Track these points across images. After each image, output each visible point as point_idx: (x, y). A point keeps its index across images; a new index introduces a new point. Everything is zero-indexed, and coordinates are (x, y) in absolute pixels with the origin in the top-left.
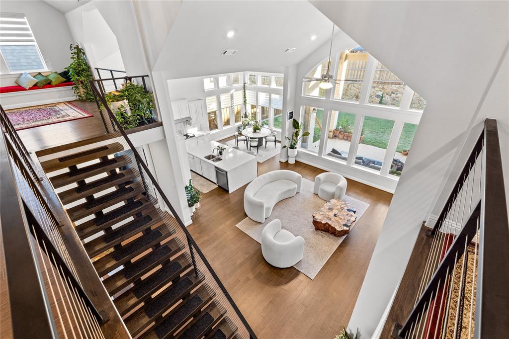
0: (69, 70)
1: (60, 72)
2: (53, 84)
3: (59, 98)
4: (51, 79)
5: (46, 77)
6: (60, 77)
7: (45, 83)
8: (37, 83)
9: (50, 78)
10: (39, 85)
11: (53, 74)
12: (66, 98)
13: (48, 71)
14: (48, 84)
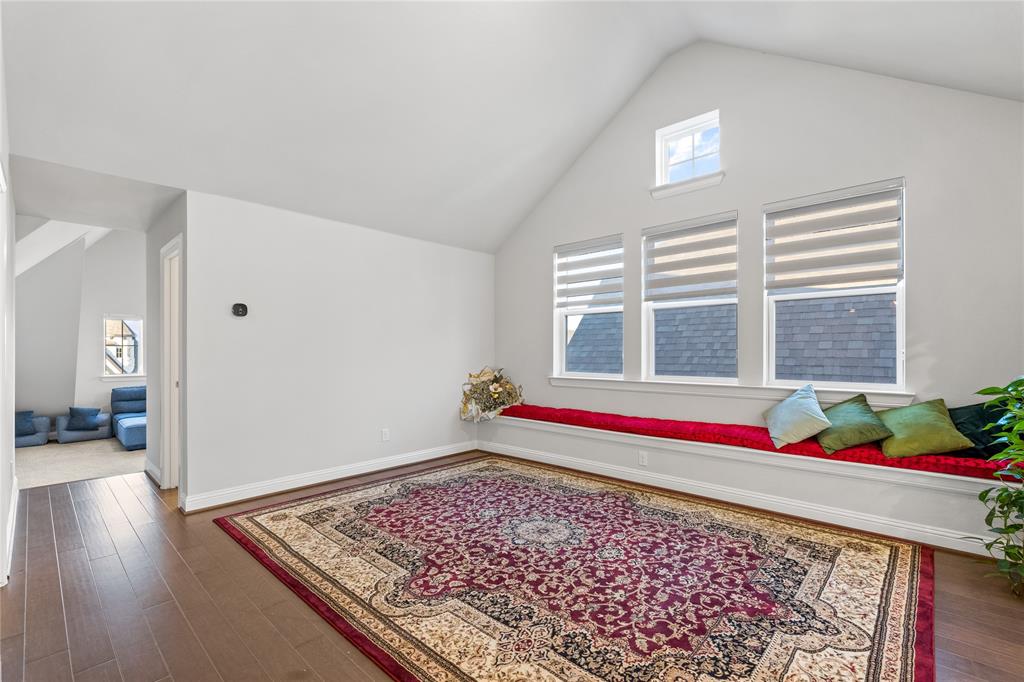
0: (1004, 403)
1: (953, 402)
2: (891, 450)
3: (891, 516)
4: (893, 430)
5: (878, 414)
6: (946, 423)
7: (855, 440)
8: (824, 432)
9: (891, 422)
10: (826, 442)
11: (915, 410)
12: (928, 528)
13: (904, 393)
14: (869, 449)
